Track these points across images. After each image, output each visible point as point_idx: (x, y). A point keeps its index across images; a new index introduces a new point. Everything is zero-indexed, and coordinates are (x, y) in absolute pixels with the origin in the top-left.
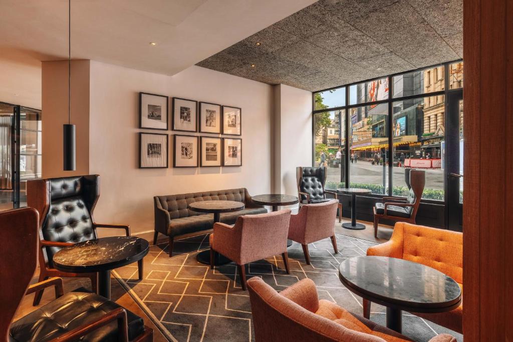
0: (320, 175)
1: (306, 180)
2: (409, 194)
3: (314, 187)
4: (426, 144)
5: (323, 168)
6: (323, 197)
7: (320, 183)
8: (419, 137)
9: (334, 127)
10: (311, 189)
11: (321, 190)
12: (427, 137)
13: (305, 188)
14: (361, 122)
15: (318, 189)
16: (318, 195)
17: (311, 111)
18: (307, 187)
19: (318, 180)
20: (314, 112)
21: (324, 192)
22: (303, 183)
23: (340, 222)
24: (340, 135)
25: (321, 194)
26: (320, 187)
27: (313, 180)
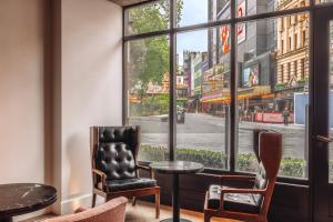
0: (130, 138)
1: (107, 149)
2: (258, 170)
3: (119, 160)
4: (279, 97)
5: (134, 128)
6: (134, 174)
7: (130, 153)
8: (272, 87)
9: (182, 74)
10: (114, 162)
11: (132, 164)
12: (281, 88)
13: (103, 162)
14: (211, 70)
15: (126, 161)
16: (127, 173)
17: (119, 36)
18: (108, 161)
19: (127, 148)
20: (124, 40)
21: (136, 167)
22: (100, 153)
23: (157, 217)
24: (190, 83)
25: (130, 170)
26: (129, 159)
27: (118, 148)
